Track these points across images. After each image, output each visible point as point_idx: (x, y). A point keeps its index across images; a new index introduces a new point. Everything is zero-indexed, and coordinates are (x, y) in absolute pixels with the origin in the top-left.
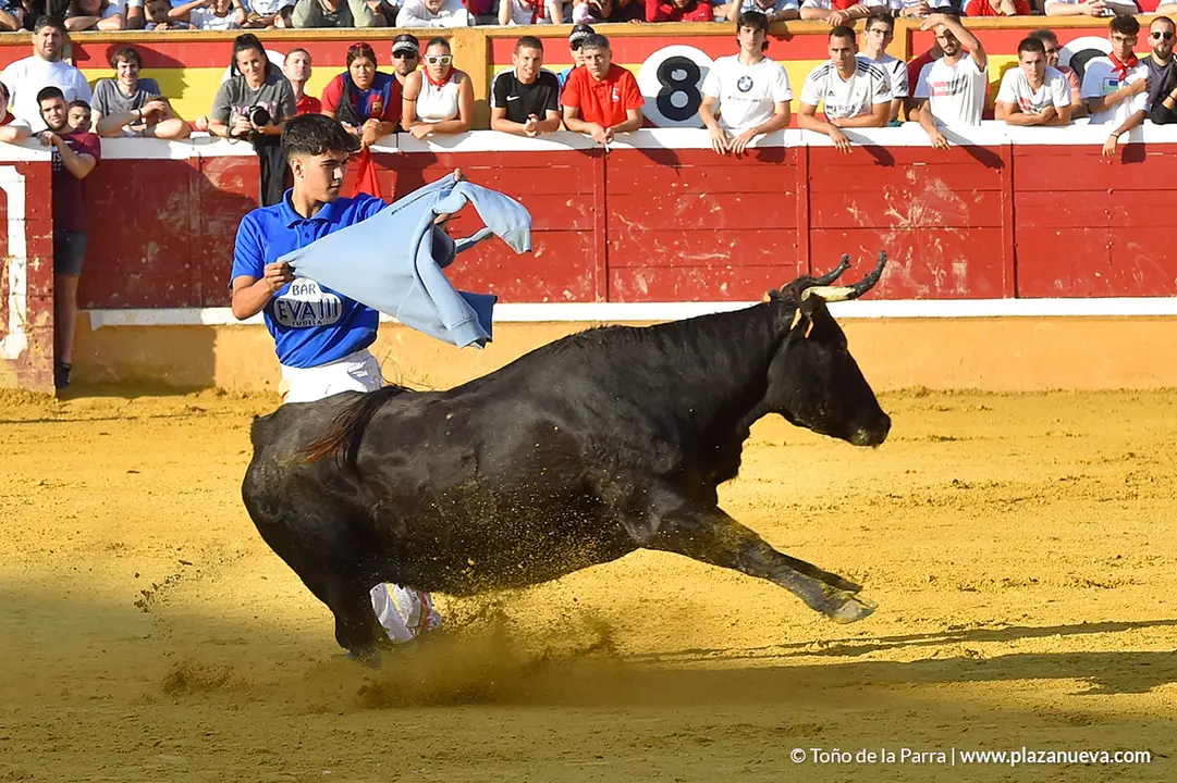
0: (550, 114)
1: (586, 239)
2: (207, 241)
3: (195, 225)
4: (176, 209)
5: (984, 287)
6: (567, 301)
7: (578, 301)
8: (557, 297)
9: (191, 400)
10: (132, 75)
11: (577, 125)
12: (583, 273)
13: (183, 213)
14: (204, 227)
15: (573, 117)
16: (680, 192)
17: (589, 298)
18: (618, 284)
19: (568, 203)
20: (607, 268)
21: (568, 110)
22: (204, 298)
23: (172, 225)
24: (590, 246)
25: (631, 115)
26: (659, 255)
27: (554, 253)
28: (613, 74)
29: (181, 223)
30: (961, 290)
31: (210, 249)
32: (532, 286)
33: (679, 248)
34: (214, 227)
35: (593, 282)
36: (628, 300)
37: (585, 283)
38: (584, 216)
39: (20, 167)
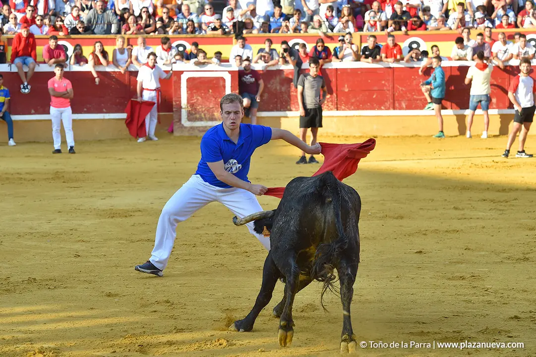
0: (378, 57)
1: (388, 92)
2: (281, 93)
3: (278, 88)
4: (272, 84)
5: (501, 105)
6: (382, 110)
7: (386, 109)
8: (380, 109)
11: (386, 60)
12: (386, 102)
13: (274, 85)
14: (281, 89)
15: (385, 57)
16: (415, 79)
17: (389, 109)
18: (397, 105)
19: (383, 82)
20: (394, 101)
22: (281, 109)
23: (272, 88)
24: (389, 94)
26: (408, 97)
27: (379, 96)
28: (395, 45)
29: (274, 88)
30: (494, 106)
31: (282, 95)
32: (373, 105)
33: (414, 95)
34: (283, 89)
35: (390, 105)
36: (400, 109)
37: (387, 104)
38: (387, 85)
39: (230, 72)
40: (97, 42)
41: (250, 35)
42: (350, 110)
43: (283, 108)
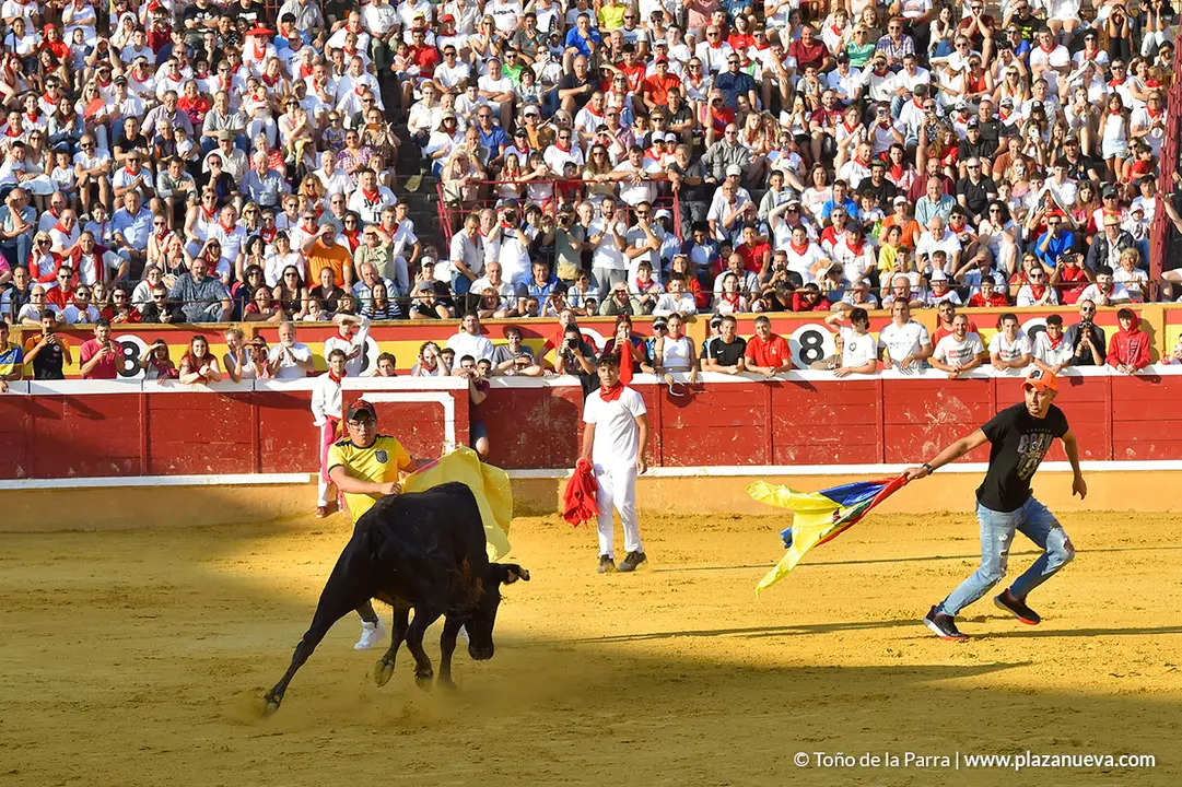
1: (761, 430)
2: (553, 432)
3: (546, 424)
4: (536, 416)
7: (757, 464)
8: (745, 462)
9: (545, 519)
10: (516, 343)
11: (753, 368)
12: (759, 449)
13: (540, 417)
14: (551, 424)
15: (750, 363)
16: (812, 405)
17: (762, 463)
18: (779, 455)
19: (751, 411)
20: (773, 447)
21: (747, 359)
23: (535, 423)
24: (763, 435)
25: (785, 362)
26: (800, 440)
27: (743, 438)
28: (772, 338)
29: (539, 423)
31: (555, 436)
32: (731, 456)
33: (812, 435)
34: (557, 424)
35: (764, 455)
36: (784, 464)
37: (760, 455)
38: (760, 418)
39: (451, 392)
40: (196, 337)
41: (491, 321)
42: (687, 465)
43: (558, 463)
